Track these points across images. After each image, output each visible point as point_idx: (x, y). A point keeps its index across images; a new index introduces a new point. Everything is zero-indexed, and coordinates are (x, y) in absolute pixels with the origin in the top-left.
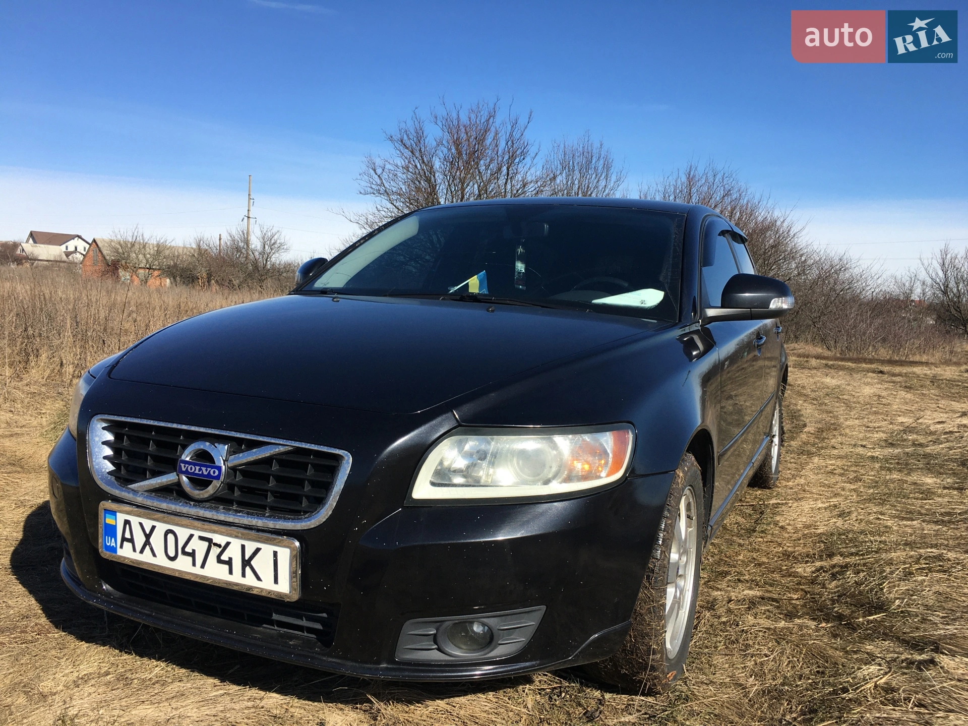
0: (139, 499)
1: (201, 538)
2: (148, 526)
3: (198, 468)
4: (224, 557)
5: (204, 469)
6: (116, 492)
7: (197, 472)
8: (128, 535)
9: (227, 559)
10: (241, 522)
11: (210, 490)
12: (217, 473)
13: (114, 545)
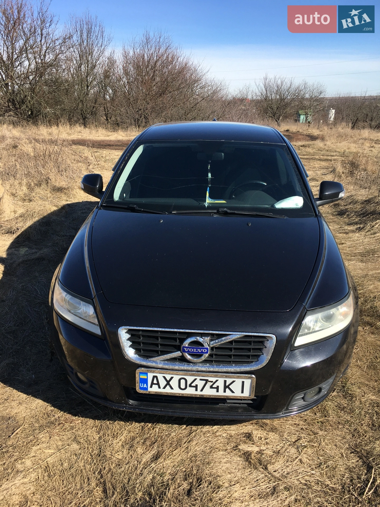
0: (160, 366)
1: (201, 380)
2: (168, 377)
3: (195, 350)
4: (215, 386)
5: (199, 350)
6: (144, 363)
7: (195, 351)
8: (155, 382)
9: (216, 387)
10: (223, 370)
11: (203, 358)
12: (206, 351)
13: (146, 387)
